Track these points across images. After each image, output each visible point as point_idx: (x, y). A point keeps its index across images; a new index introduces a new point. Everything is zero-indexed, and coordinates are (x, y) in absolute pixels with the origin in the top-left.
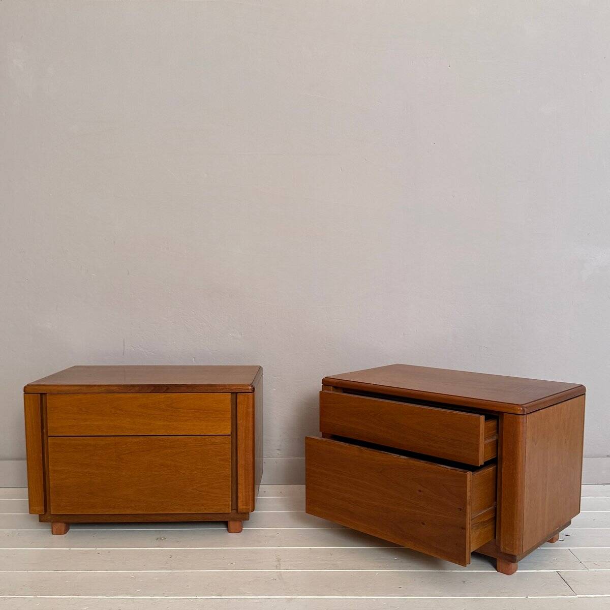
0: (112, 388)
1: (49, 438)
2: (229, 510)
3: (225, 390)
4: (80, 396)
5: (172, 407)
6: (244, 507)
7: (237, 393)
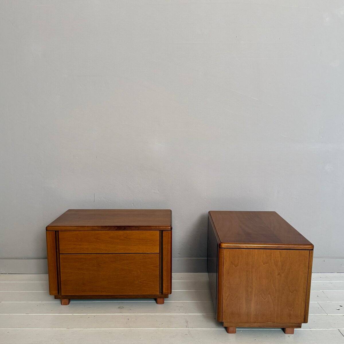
0: (95, 228)
1: (60, 255)
2: (158, 293)
3: (156, 229)
4: (77, 232)
5: (127, 238)
6: (166, 291)
7: (162, 231)
